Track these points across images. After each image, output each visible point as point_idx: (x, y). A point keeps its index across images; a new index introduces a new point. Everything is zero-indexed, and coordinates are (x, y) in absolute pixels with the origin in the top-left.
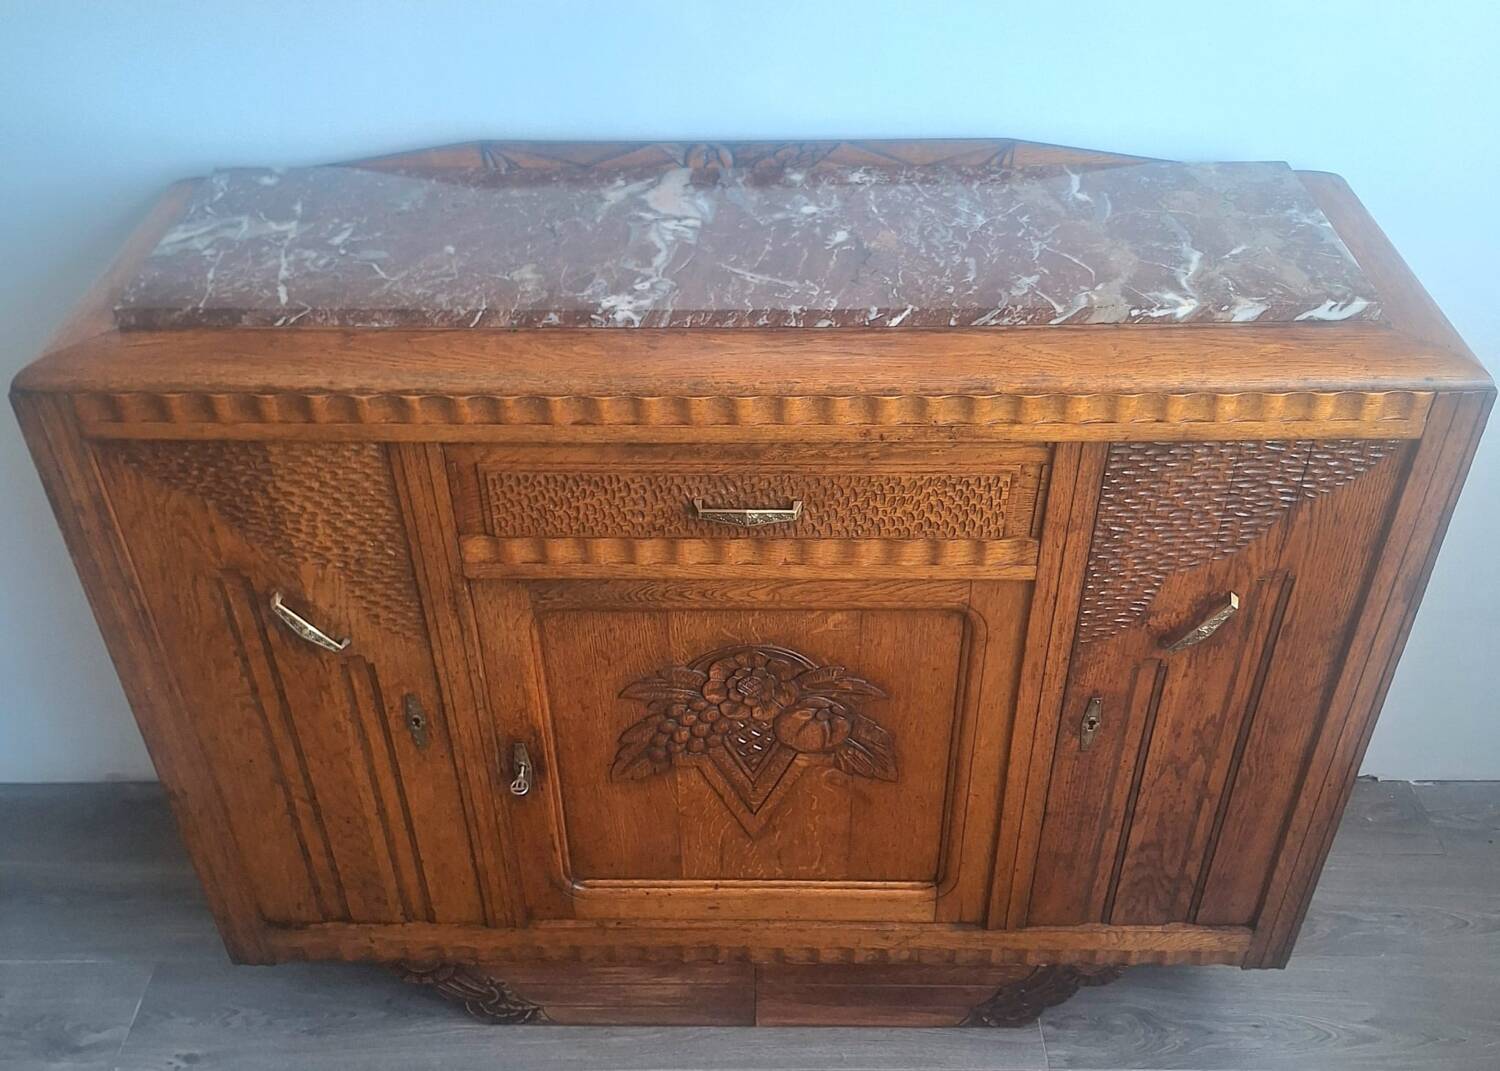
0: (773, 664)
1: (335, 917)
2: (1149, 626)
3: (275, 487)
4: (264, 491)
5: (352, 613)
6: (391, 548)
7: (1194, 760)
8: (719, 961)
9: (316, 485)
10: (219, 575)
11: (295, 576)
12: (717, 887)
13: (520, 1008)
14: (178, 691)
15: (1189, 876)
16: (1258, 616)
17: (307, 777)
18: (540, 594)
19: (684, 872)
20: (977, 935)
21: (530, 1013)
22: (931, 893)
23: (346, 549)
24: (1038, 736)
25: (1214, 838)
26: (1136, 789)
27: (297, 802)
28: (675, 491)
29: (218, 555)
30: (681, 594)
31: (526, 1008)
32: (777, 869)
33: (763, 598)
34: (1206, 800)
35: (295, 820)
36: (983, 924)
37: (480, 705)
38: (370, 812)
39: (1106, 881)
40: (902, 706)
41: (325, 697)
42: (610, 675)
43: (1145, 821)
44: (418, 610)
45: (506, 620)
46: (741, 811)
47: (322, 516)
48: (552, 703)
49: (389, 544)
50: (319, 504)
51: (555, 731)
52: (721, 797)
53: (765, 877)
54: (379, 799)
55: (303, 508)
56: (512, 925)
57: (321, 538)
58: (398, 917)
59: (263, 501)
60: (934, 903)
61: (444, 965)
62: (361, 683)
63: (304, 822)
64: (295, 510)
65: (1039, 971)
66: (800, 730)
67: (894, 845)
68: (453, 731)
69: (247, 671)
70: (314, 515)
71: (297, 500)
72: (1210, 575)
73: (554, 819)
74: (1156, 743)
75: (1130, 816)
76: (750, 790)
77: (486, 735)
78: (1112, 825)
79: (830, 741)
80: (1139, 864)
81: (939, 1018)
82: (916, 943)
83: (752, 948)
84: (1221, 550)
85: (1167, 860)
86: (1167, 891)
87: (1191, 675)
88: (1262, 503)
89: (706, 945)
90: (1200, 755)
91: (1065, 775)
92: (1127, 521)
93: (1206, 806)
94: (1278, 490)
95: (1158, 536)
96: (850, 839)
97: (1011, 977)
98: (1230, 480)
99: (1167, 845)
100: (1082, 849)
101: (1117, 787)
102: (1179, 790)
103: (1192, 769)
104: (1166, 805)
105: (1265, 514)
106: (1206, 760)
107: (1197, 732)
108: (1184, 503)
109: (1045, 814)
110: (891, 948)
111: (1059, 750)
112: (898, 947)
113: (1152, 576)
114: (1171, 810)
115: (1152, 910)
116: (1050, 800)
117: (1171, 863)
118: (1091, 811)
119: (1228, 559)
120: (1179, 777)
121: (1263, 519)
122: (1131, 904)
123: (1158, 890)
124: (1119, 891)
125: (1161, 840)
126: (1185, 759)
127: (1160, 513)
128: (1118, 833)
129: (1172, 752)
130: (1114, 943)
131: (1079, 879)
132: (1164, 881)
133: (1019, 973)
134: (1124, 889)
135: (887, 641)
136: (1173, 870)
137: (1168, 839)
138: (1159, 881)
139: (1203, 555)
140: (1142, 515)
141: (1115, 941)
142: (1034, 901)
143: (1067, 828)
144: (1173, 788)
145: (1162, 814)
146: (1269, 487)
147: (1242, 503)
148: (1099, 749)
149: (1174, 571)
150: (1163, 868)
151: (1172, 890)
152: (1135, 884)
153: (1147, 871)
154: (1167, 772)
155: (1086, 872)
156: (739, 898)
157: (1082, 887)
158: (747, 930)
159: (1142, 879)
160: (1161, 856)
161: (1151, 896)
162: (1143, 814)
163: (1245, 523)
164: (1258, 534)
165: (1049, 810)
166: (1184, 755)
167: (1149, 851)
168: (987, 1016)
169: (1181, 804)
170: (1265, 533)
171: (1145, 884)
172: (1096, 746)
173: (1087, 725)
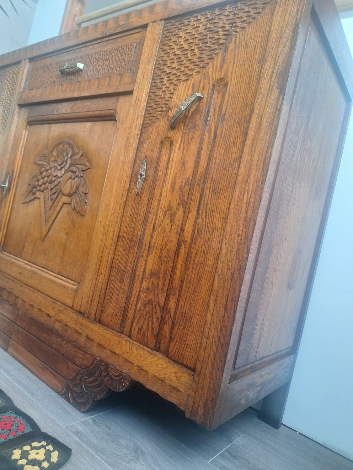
2: (168, 116)
7: (178, 209)
12: (26, 264)
15: (170, 310)
18: (30, 113)
19: (23, 255)
20: (80, 319)
22: (76, 287)
30: (53, 112)
32: (43, 261)
33: (69, 111)
36: (83, 314)
39: (135, 301)
40: (94, 172)
42: (35, 153)
43: (154, 251)
45: (21, 124)
48: (21, 164)
51: (18, 176)
60: (75, 293)
65: (95, 362)
72: (193, 84)
74: (164, 194)
78: (142, 256)
80: (149, 288)
81: (55, 382)
82: (62, 316)
83: (20, 299)
84: (198, 69)
85: (160, 289)
86: (158, 318)
87: (182, 147)
88: (215, 41)
89: (11, 291)
90: (181, 208)
91: (129, 212)
92: (165, 58)
93: (183, 250)
94: (221, 33)
95: (175, 65)
96: (65, 248)
97: (85, 362)
98: (203, 31)
99: (161, 276)
100: (128, 268)
101: (148, 227)
102: (170, 232)
103: (177, 216)
104: (164, 242)
105: (216, 47)
106: (184, 212)
107: (181, 189)
108: (185, 46)
109: (119, 236)
110: (53, 317)
111: (129, 193)
112: (55, 317)
113: (172, 87)
114: (166, 247)
115: (149, 334)
116: (121, 228)
117: (162, 293)
118: (135, 239)
119: (200, 74)
120: (171, 222)
121: (214, 49)
122: (142, 323)
123: (154, 315)
124: (138, 309)
125: (160, 271)
126: (174, 208)
127: (177, 53)
128: (144, 262)
129: (170, 201)
130: (127, 353)
131: (124, 292)
132: (158, 308)
133: (88, 360)
134: (140, 308)
135: (96, 137)
136: (162, 300)
137: (163, 272)
138: (155, 306)
139: (191, 73)
140: (170, 55)
141: (128, 350)
142: (105, 303)
143: (125, 250)
144: (168, 229)
145: (162, 249)
146: (217, 32)
147: (207, 42)
148: (143, 195)
149: (179, 83)
150: (158, 295)
151: (160, 319)
152: (145, 305)
153: (151, 296)
154: (167, 216)
155: (127, 288)
156: (28, 270)
157: (124, 299)
158: (21, 286)
159: (148, 302)
160: (158, 284)
161: (151, 319)
162: (154, 247)
163: (208, 53)
164: (212, 58)
165: (120, 234)
166: (175, 204)
167: (154, 279)
168: (71, 393)
169: (170, 243)
170: (216, 58)
171: (148, 308)
172: (142, 193)
173: (139, 177)
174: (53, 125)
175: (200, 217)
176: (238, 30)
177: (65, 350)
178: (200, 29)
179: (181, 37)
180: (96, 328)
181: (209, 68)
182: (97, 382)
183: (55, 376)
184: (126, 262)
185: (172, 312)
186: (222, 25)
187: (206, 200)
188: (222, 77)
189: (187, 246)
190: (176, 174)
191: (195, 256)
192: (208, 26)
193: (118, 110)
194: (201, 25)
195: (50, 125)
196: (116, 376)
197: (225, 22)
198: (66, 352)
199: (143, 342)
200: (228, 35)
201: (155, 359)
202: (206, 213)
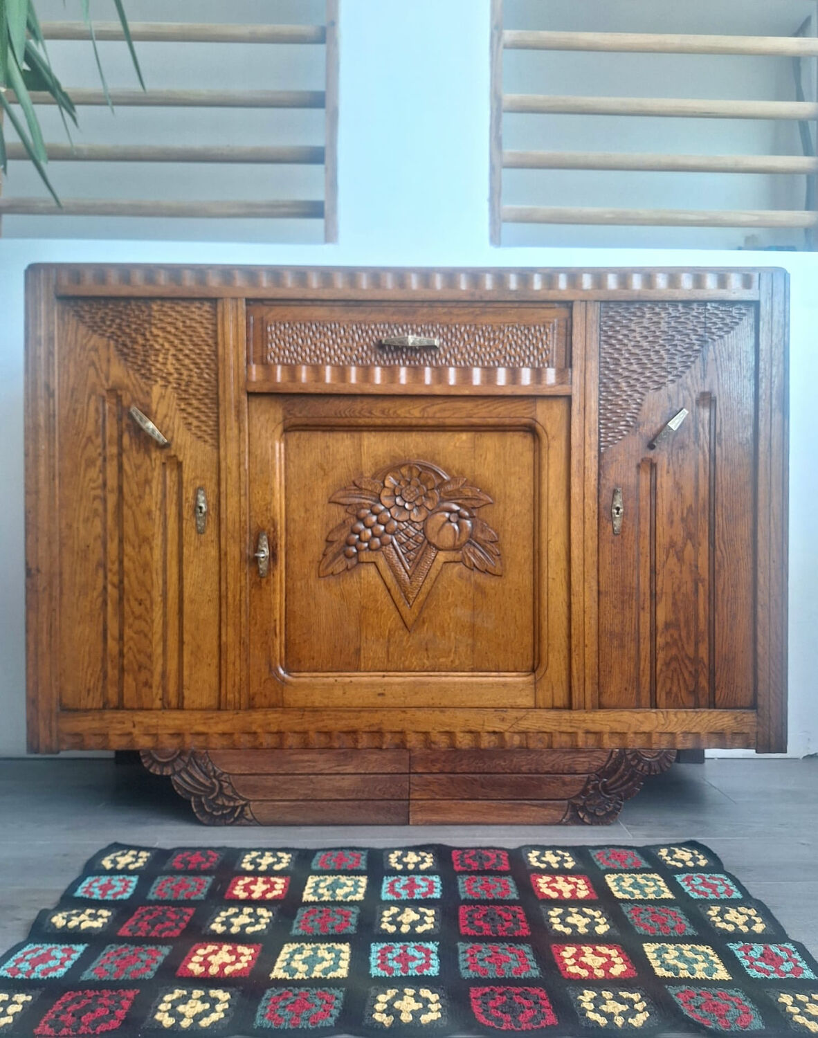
0: (423, 475)
1: (112, 706)
2: (640, 433)
3: (151, 332)
4: (144, 335)
5: (177, 421)
6: (207, 374)
7: (685, 544)
8: (384, 747)
9: (173, 330)
10: (105, 393)
11: (148, 394)
12: (384, 676)
13: (232, 804)
14: (57, 481)
15: (702, 658)
16: (701, 430)
17: (121, 562)
18: (289, 411)
19: (363, 665)
20: (566, 715)
21: (239, 810)
22: (530, 678)
23: (181, 374)
24: (587, 520)
25: (712, 619)
26: (653, 571)
27: (109, 587)
28: (370, 332)
29: (107, 379)
30: (370, 413)
31: (237, 804)
32: (425, 661)
33: (418, 415)
34: (700, 585)
35: (105, 603)
36: (569, 707)
37: (242, 492)
38: (157, 595)
39: (648, 664)
40: (501, 508)
41: (147, 490)
42: (325, 484)
43: (664, 598)
44: (215, 419)
45: (266, 431)
46: (401, 602)
47: (172, 351)
48: (287, 506)
49: (207, 371)
50: (171, 343)
51: (287, 530)
52: (389, 590)
53: (417, 669)
54: (165, 583)
55: (162, 345)
56: (238, 708)
57: (169, 366)
58: (158, 704)
59: (141, 340)
60: (533, 686)
61: (183, 753)
62: (171, 481)
63: (110, 608)
64: (157, 347)
65: (614, 756)
66: (439, 531)
67: (503, 636)
68: (223, 516)
69: (103, 470)
70: (168, 350)
71: (161, 341)
73: (278, 606)
74: (660, 530)
75: (654, 596)
76: (408, 584)
77: (243, 519)
78: (643, 608)
79: (459, 539)
80: (667, 643)
81: (546, 813)
82: (524, 725)
83: (407, 732)
84: (670, 377)
85: (685, 640)
86: (690, 672)
87: (671, 472)
88: (687, 346)
89: (375, 729)
90: (689, 541)
91: (607, 557)
92: (616, 356)
93: (701, 589)
94: (694, 337)
95: (635, 367)
96: (473, 630)
97: (595, 763)
98: (666, 329)
99: (682, 625)
100: (627, 629)
101: (642, 572)
102: (681, 572)
103: (686, 553)
104: (675, 586)
105: (690, 353)
106: (693, 546)
107: (683, 520)
108: (645, 345)
109: (599, 592)
110: (506, 731)
111: (601, 534)
112: (511, 730)
113: (636, 395)
114: (679, 590)
115: (684, 693)
116: (601, 579)
117: (688, 643)
118: (628, 591)
119: (676, 384)
120: (679, 560)
121: (689, 356)
122: (668, 685)
123: (684, 670)
124: (658, 672)
125: (677, 620)
126: (680, 544)
127: (633, 351)
128: (648, 615)
129: (671, 537)
130: (663, 725)
131: (630, 659)
132: (687, 662)
133: (600, 759)
134: (661, 670)
135: (490, 456)
136: (690, 651)
137: (682, 619)
138: (683, 661)
139: (662, 381)
140: (623, 352)
141: (663, 722)
142: (601, 681)
143: (615, 607)
144: (677, 570)
145: (674, 594)
146: (688, 335)
147: (676, 345)
148: (626, 534)
149: (648, 391)
150: (683, 648)
151: (693, 672)
152: (667, 664)
153: (674, 651)
154: (671, 555)
155: (633, 652)
156: (399, 684)
157: (632, 666)
158: (404, 712)
159: (671, 659)
160: (680, 635)
161: (681, 677)
162: (662, 594)
163: (680, 359)
164: (688, 367)
165: (601, 589)
166: (679, 540)
167: (672, 631)
168: (582, 812)
169: (685, 586)
170: (693, 366)
171: (674, 665)
172: (623, 532)
173: (615, 511)
174: (365, 434)
175: (718, 548)
176: (715, 337)
177: (551, 765)
178: (661, 326)
179: (634, 331)
180: (600, 715)
181: (687, 378)
182: (626, 777)
183: (543, 806)
184: (623, 622)
185: (706, 661)
186: (692, 327)
187: (721, 529)
188: (707, 390)
189: (707, 583)
190: (671, 504)
191: (723, 592)
192: (673, 324)
193: (539, 419)
194: (662, 321)
195: (356, 435)
196: (653, 757)
197: (695, 324)
198: (552, 767)
199: (678, 705)
200: (704, 342)
201: (705, 715)
202: (724, 543)
